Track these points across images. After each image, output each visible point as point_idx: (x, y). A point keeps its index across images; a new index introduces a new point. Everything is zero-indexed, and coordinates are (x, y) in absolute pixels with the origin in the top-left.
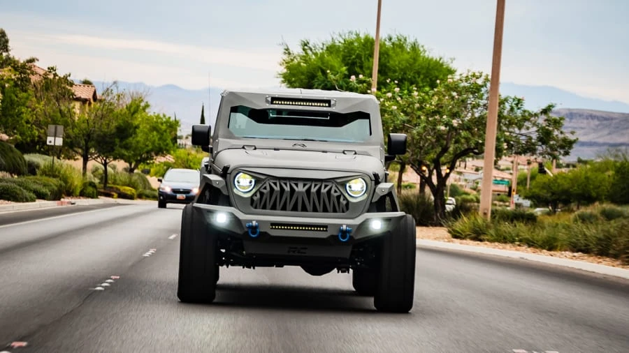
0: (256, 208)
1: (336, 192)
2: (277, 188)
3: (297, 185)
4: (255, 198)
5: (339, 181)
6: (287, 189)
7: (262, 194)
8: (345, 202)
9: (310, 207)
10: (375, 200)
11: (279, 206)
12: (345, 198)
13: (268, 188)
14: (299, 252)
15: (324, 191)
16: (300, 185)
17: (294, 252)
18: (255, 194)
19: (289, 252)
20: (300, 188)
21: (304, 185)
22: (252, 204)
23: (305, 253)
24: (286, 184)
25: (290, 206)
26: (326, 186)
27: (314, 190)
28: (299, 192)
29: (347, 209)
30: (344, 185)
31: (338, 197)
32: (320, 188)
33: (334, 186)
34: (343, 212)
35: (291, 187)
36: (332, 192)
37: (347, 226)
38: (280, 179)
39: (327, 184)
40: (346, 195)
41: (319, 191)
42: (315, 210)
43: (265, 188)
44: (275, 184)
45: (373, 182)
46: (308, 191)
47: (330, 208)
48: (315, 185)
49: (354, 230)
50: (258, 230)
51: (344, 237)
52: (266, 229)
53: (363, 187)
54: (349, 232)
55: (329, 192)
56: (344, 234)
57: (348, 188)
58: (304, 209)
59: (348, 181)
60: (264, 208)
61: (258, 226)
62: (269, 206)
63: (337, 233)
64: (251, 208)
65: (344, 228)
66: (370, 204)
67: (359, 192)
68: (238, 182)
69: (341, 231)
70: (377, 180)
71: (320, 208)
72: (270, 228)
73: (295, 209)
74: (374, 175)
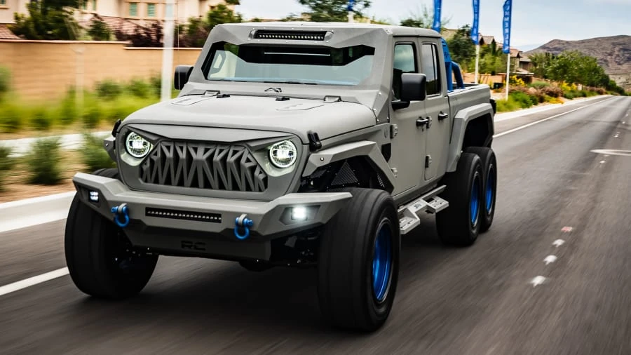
0: (146, 181)
1: (248, 160)
2: (170, 155)
3: (196, 150)
4: (145, 167)
5: (252, 144)
6: (183, 155)
7: (152, 161)
8: (262, 177)
9: (214, 182)
10: (308, 173)
11: (175, 180)
12: (262, 171)
13: (159, 154)
14: (196, 248)
15: (231, 159)
16: (201, 150)
17: (190, 247)
18: (144, 162)
19: (183, 246)
20: (200, 156)
21: (206, 150)
22: (141, 176)
23: (204, 249)
24: (182, 148)
25: (189, 180)
26: (235, 152)
27: (217, 158)
28: (198, 161)
29: (266, 187)
30: (264, 150)
31: (253, 169)
32: (226, 156)
33: (246, 152)
34: (260, 190)
35: (188, 153)
36: (243, 161)
37: (249, 216)
38: (175, 140)
39: (236, 149)
40: (267, 167)
41: (224, 159)
42: (222, 187)
43: (156, 154)
44: (168, 148)
45: (306, 147)
46: (210, 159)
47: (242, 185)
48: (221, 151)
49: (258, 222)
50: (127, 217)
51: (242, 233)
52: (140, 215)
53: (291, 153)
54: (249, 225)
55: (238, 160)
56: (241, 227)
57: (271, 155)
58: (207, 185)
59: (271, 144)
60: (156, 181)
61: (128, 211)
62: (162, 179)
63: (232, 226)
64: (140, 180)
65: (240, 219)
66: (302, 178)
67: (287, 161)
68: (131, 143)
69: (237, 224)
70: (314, 142)
71: (229, 184)
72: (147, 215)
73: (195, 184)
74: (309, 135)
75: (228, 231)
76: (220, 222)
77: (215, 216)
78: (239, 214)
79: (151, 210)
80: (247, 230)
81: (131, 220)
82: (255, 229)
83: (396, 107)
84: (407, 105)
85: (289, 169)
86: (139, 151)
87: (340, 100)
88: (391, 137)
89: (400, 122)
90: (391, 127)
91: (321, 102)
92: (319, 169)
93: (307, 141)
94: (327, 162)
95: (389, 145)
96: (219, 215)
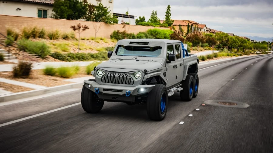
0: (103, 82)
1: (129, 77)
2: (109, 75)
3: (116, 74)
4: (102, 79)
5: (130, 73)
6: (112, 75)
7: (104, 77)
8: (133, 81)
9: (120, 82)
11: (110, 82)
15: (125, 76)
18: (102, 77)
20: (117, 75)
21: (118, 74)
24: (112, 74)
25: (114, 82)
26: (126, 75)
27: (121, 76)
28: (116, 77)
29: (134, 83)
30: (133, 74)
31: (130, 79)
32: (124, 75)
33: (129, 75)
34: (132, 84)
35: (114, 75)
36: (128, 77)
37: (129, 91)
38: (110, 72)
40: (134, 78)
42: (122, 83)
43: (105, 75)
44: (109, 74)
45: (144, 73)
46: (119, 76)
47: (127, 83)
48: (122, 74)
49: (132, 92)
50: (98, 91)
51: (128, 95)
52: (102, 91)
53: (140, 75)
54: (130, 93)
55: (127, 77)
56: (128, 93)
57: (135, 75)
58: (119, 83)
59: (135, 73)
60: (105, 82)
61: (99, 89)
62: (107, 81)
63: (126, 93)
64: (101, 82)
65: (127, 91)
66: (143, 81)
67: (139, 77)
68: (99, 72)
69: (127, 93)
70: (146, 72)
71: (124, 83)
72: (104, 90)
73: (115, 83)
74: (145, 70)
75: (125, 94)
76: (122, 92)
77: (121, 91)
78: (127, 90)
79: (104, 89)
80: (129, 94)
81: (99, 92)
82: (131, 94)
83: (167, 62)
84: (170, 62)
85: (139, 79)
86: (101, 74)
87: (152, 61)
88: (166, 71)
89: (169, 67)
90: (166, 68)
91: (147, 62)
92: (147, 79)
93: (144, 72)
94: (149, 77)
95: (165, 73)
96: (122, 90)
